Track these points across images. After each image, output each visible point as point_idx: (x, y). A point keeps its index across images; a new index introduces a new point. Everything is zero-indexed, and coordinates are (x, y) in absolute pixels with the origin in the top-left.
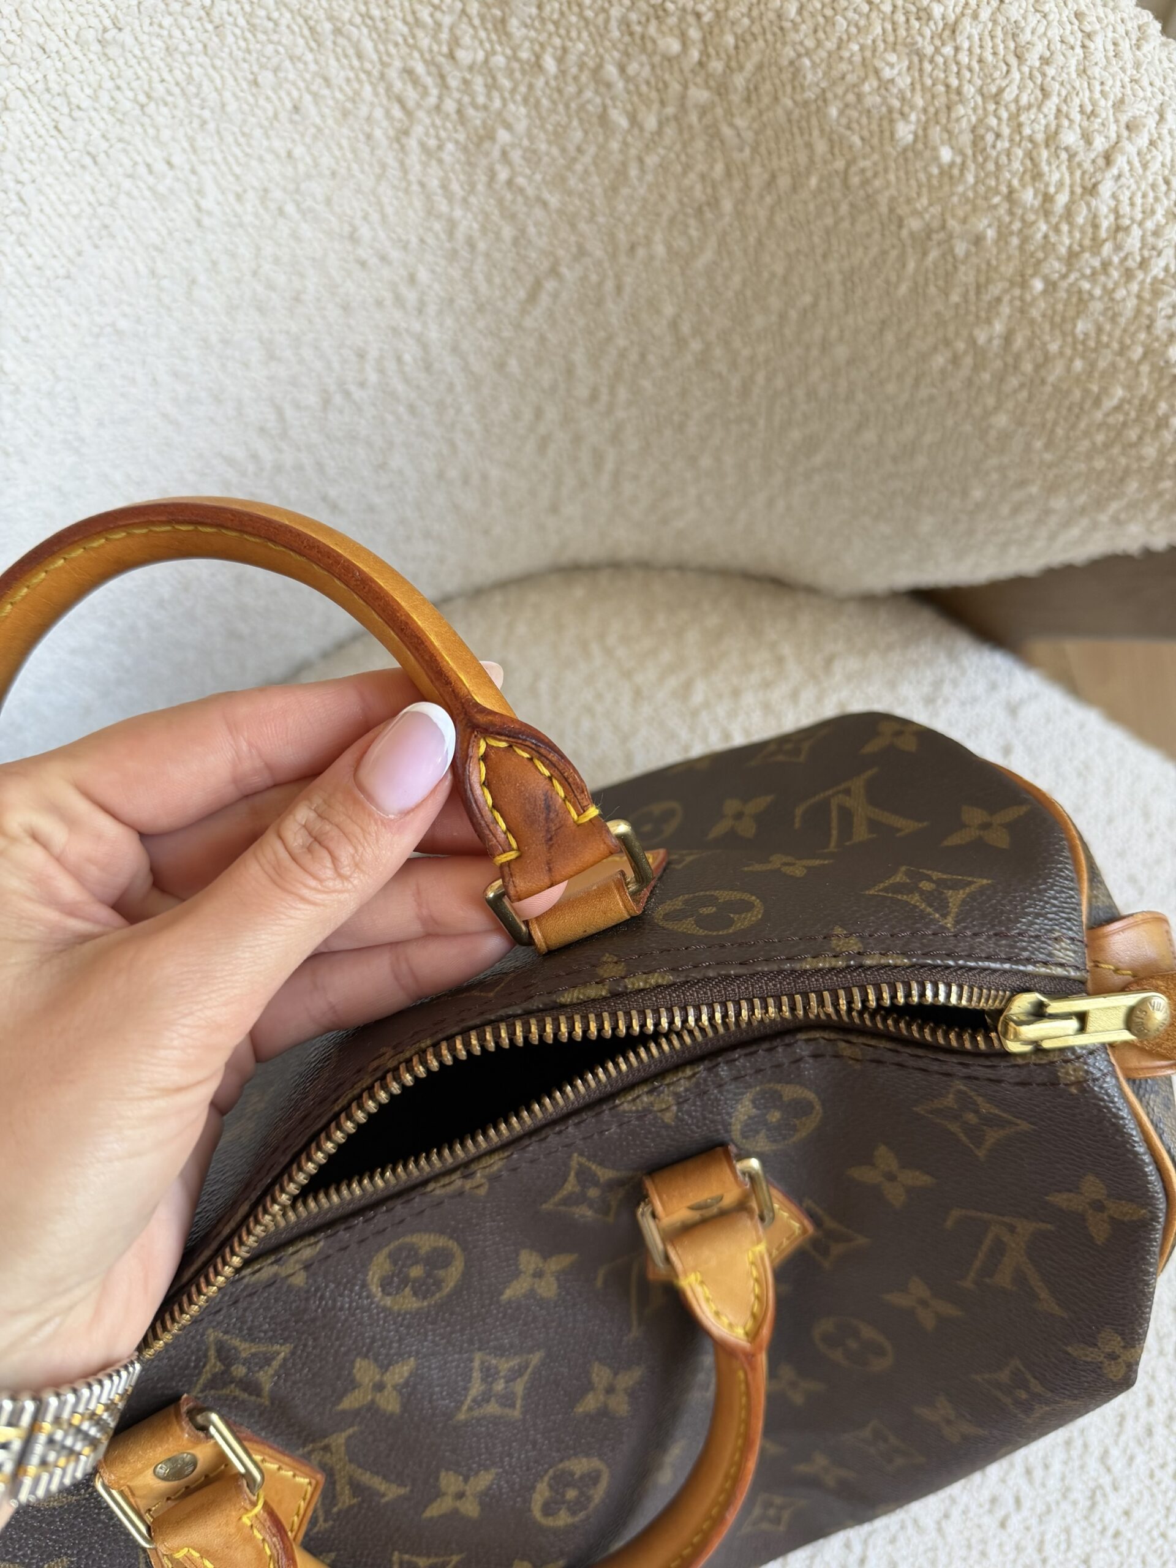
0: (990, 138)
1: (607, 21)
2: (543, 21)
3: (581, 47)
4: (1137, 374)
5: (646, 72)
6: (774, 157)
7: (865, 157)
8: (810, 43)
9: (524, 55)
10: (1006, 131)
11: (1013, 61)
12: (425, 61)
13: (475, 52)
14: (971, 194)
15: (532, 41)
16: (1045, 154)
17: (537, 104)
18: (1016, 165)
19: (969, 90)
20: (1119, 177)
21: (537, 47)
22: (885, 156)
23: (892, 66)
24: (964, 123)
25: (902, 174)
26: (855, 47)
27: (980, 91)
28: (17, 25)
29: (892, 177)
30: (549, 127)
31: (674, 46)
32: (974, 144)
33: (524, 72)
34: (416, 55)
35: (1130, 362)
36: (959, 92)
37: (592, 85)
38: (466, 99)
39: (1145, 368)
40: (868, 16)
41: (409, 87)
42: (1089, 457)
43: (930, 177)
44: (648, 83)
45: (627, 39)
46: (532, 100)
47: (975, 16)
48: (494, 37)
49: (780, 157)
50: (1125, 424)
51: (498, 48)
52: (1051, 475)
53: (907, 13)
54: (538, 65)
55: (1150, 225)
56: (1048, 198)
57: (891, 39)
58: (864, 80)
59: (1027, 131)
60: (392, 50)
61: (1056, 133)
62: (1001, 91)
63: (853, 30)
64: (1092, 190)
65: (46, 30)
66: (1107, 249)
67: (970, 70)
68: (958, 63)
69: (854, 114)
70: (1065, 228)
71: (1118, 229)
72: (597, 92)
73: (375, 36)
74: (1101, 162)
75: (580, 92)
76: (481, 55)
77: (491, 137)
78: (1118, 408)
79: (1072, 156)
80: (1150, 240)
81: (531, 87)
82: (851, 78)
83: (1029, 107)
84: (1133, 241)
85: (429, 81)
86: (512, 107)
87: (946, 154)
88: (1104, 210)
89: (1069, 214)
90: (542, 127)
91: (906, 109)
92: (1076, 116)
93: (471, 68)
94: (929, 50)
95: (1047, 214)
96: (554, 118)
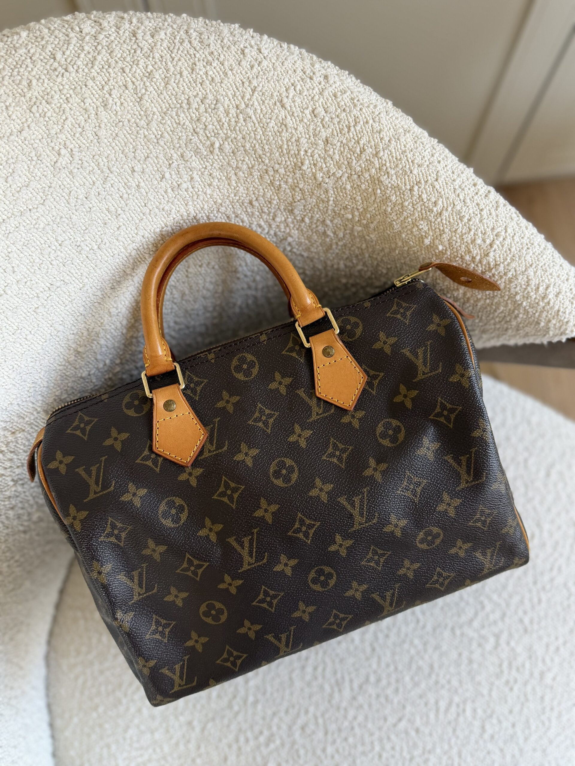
0: (454, 242)
1: (327, 210)
2: (305, 210)
3: (318, 216)
4: (507, 303)
5: (340, 222)
6: (383, 244)
7: (414, 247)
8: (395, 218)
9: (298, 218)
10: (459, 241)
11: (459, 221)
12: (264, 222)
13: (281, 218)
14: (449, 257)
15: (301, 215)
16: (471, 246)
17: (302, 230)
18: (463, 249)
19: (447, 230)
20: (495, 250)
21: (302, 216)
22: (420, 247)
23: (422, 225)
24: (446, 239)
25: (426, 251)
26: (410, 220)
27: (450, 230)
28: (136, 231)
29: (423, 252)
30: (305, 236)
31: (350, 216)
32: (449, 244)
33: (297, 222)
34: (261, 220)
35: (504, 300)
36: (443, 231)
37: (321, 225)
38: (277, 230)
39: (509, 302)
40: (413, 212)
41: (258, 228)
42: (495, 324)
43: (435, 253)
44: (340, 225)
45: (333, 214)
46: (300, 229)
47: (447, 210)
48: (288, 214)
49: (385, 244)
50: (505, 316)
51: (289, 217)
52: (482, 328)
53: (425, 210)
54: (303, 220)
55: (506, 263)
56: (474, 258)
57: (421, 217)
58: (413, 228)
59: (465, 240)
60: (253, 219)
61: (475, 240)
62: (456, 230)
63: (409, 215)
64: (487, 255)
65: (144, 231)
66: (493, 271)
67: (446, 224)
68: (442, 223)
69: (411, 236)
70: (480, 265)
71: (496, 265)
72: (322, 227)
73: (248, 216)
74: (489, 247)
75: (317, 227)
76: (283, 219)
77: (286, 239)
78: (502, 312)
79: (480, 246)
80: (507, 267)
81: (300, 225)
82: (409, 227)
83: (465, 234)
84: (501, 268)
85: (265, 226)
86: (293, 231)
87: (440, 248)
88: (491, 260)
89: (480, 262)
90: (303, 235)
91: (427, 235)
92: (480, 235)
93: (280, 223)
94: (433, 220)
95: (474, 262)
96: (307, 233)
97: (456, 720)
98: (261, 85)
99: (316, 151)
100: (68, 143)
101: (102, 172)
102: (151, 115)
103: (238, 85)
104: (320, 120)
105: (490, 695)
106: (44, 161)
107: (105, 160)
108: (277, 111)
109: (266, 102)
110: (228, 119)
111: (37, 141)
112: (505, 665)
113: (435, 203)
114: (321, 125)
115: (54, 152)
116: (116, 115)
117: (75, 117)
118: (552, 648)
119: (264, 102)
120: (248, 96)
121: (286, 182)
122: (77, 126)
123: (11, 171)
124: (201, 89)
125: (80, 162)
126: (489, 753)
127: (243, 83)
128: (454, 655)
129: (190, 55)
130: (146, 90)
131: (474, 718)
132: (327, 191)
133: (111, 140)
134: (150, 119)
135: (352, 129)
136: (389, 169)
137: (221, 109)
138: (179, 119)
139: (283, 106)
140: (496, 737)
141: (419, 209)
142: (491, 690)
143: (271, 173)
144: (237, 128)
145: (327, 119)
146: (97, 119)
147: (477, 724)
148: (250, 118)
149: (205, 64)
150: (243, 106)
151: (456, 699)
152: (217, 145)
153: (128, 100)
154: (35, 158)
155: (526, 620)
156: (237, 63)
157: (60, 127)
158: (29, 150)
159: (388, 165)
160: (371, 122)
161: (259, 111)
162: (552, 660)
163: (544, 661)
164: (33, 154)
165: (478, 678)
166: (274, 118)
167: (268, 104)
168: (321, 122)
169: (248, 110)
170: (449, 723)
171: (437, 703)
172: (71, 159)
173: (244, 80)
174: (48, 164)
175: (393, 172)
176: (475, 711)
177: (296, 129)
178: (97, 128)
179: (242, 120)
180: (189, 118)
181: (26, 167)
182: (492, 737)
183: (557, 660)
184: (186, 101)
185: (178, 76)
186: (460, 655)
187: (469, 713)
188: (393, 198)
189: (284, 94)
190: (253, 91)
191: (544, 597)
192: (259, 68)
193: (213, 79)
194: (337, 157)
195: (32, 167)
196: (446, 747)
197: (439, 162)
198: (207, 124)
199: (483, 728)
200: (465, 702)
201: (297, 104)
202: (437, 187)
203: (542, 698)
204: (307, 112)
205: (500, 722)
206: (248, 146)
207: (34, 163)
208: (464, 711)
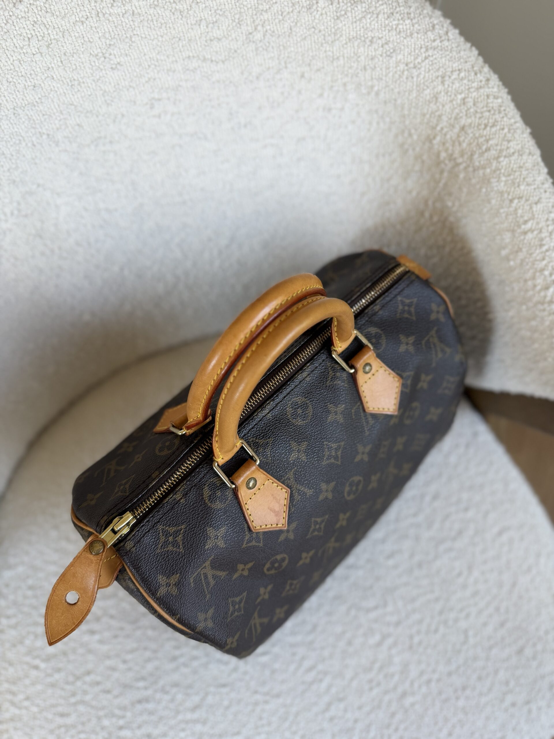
66: (546, 305)
67: (526, 244)
68: (523, 242)
78: (535, 349)
79: (545, 277)
82: (494, 234)
83: (538, 260)
87: (512, 263)
88: (549, 295)
89: (539, 292)
91: (506, 247)
97: (310, 684)
98: (434, 57)
99: (450, 133)
100: (267, 23)
101: (280, 63)
102: (339, 36)
103: (417, 47)
104: (466, 109)
105: (350, 682)
106: (242, 27)
107: (286, 55)
108: (435, 83)
109: (432, 72)
110: (395, 70)
111: (246, 8)
112: (377, 665)
113: (526, 222)
114: (465, 113)
115: (253, 25)
116: (313, 21)
117: (283, 5)
118: (425, 678)
119: (429, 71)
120: (419, 60)
121: (414, 149)
122: (280, 13)
123: (215, 20)
124: (387, 35)
125: (267, 44)
127: (421, 48)
128: (339, 629)
129: (393, 6)
130: (346, 14)
131: (326, 692)
132: (442, 172)
133: (299, 40)
134: (336, 38)
135: (488, 128)
136: (502, 175)
137: (394, 59)
138: (358, 51)
139: (443, 82)
140: (336, 721)
141: (510, 220)
142: (352, 679)
143: (406, 134)
144: (398, 82)
145: (472, 110)
146: (298, 16)
147: (326, 699)
148: (412, 78)
149: (400, 18)
150: (412, 65)
151: (320, 667)
152: (376, 88)
153: (328, 14)
154: (237, 21)
155: (416, 640)
156: (425, 31)
157: (268, 7)
158: (236, 12)
159: (503, 171)
160: (506, 130)
161: (422, 76)
162: (420, 687)
163: (412, 683)
164: (237, 16)
165: (348, 661)
166: (431, 88)
167: (432, 75)
168: (466, 111)
169: (414, 70)
172: (262, 38)
173: (423, 46)
174: (244, 32)
175: (503, 179)
176: (330, 686)
177: (443, 106)
178: (294, 23)
179: (404, 77)
180: (366, 54)
181: (227, 24)
182: (332, 719)
183: (424, 689)
184: (370, 38)
185: (375, 16)
186: (344, 632)
187: (324, 685)
188: (493, 202)
189: (448, 73)
190: (426, 58)
191: (442, 629)
192: (440, 44)
193: (400, 32)
194: (464, 145)
195: (231, 26)
196: (289, 701)
197: (545, 192)
198: (377, 66)
199: (328, 707)
200: (326, 674)
201: (454, 87)
202: (534, 209)
203: (393, 715)
204: (460, 97)
205: (345, 710)
206: (399, 101)
207: (234, 24)
208: (321, 681)
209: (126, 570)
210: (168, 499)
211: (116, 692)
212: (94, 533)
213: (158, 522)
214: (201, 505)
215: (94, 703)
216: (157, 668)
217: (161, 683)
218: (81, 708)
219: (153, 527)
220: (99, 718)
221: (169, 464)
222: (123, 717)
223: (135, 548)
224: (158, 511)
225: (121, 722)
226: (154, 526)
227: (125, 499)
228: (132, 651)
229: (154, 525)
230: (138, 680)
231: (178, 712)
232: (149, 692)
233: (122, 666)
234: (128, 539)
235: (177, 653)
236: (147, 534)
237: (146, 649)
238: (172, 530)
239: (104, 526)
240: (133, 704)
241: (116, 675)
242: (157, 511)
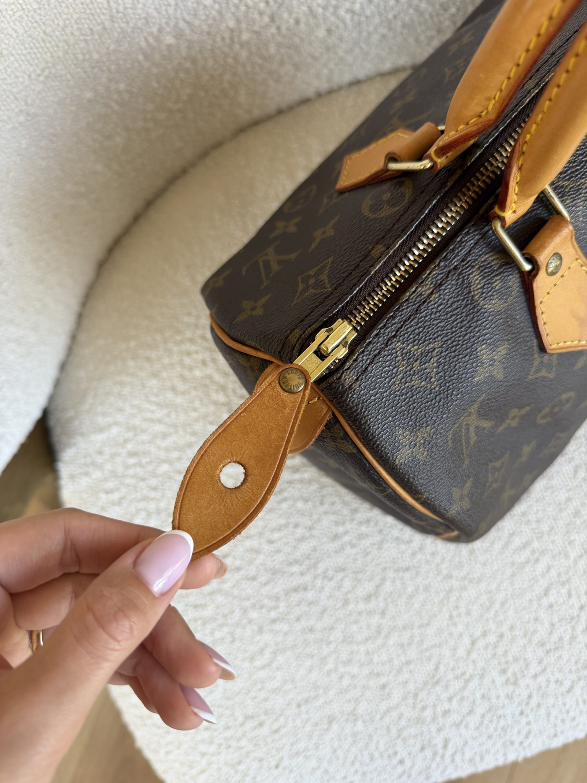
97: (522, 566)
105: (576, 562)
126: (536, 619)
128: (562, 496)
131: (543, 576)
140: (556, 608)
147: (543, 583)
151: (536, 544)
165: (574, 536)
170: (513, 564)
171: (512, 535)
176: (549, 568)
182: (551, 606)
186: (569, 499)
187: (541, 567)
196: (494, 586)
199: (546, 592)
200: (543, 552)
205: (570, 595)
208: (537, 560)
209: (338, 421)
210: (408, 294)
211: (263, 579)
212: (272, 362)
213: (395, 336)
214: (466, 305)
215: (236, 592)
216: (315, 549)
217: (321, 567)
218: (220, 599)
219: (387, 346)
220: (245, 611)
221: (403, 230)
222: (276, 608)
223: (358, 383)
224: (393, 317)
225: (273, 614)
226: (387, 344)
227: (326, 298)
228: (279, 529)
229: (388, 342)
230: (290, 564)
231: (346, 602)
232: (308, 578)
233: (266, 547)
234: (346, 367)
235: (341, 529)
236: (378, 358)
237: (296, 526)
238: (418, 350)
239: (298, 346)
240: (287, 593)
241: (261, 558)
242: (390, 317)
